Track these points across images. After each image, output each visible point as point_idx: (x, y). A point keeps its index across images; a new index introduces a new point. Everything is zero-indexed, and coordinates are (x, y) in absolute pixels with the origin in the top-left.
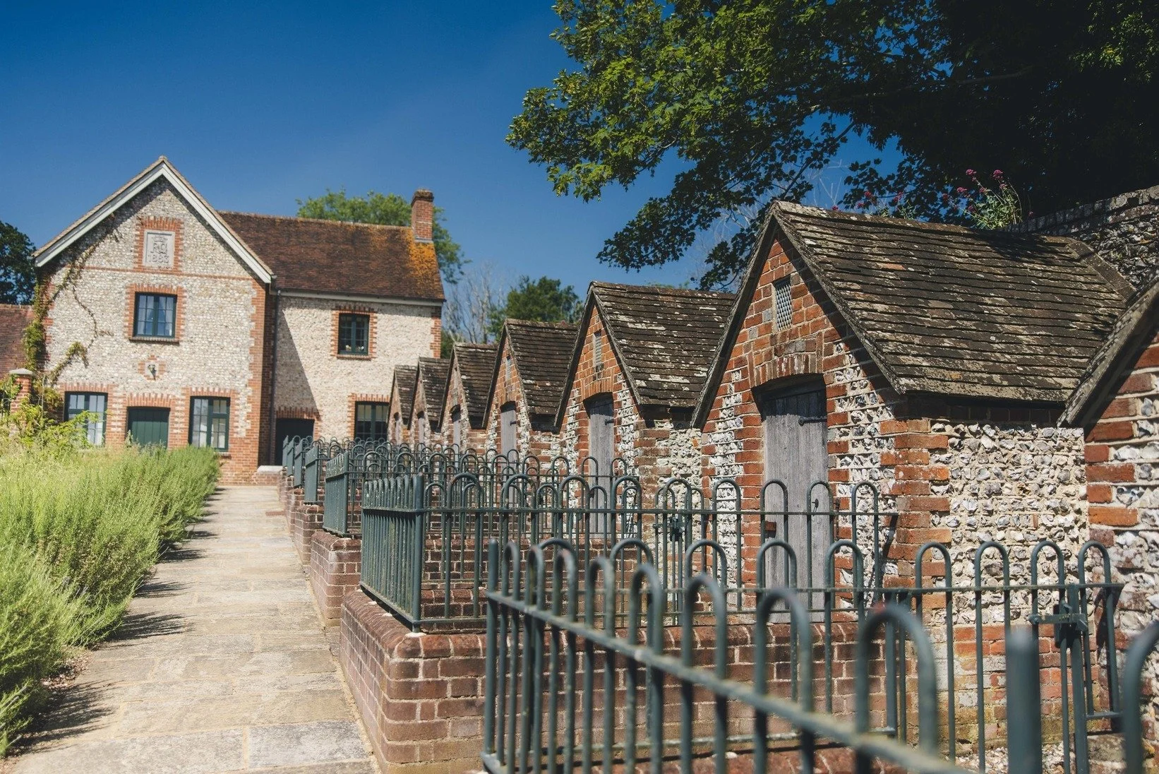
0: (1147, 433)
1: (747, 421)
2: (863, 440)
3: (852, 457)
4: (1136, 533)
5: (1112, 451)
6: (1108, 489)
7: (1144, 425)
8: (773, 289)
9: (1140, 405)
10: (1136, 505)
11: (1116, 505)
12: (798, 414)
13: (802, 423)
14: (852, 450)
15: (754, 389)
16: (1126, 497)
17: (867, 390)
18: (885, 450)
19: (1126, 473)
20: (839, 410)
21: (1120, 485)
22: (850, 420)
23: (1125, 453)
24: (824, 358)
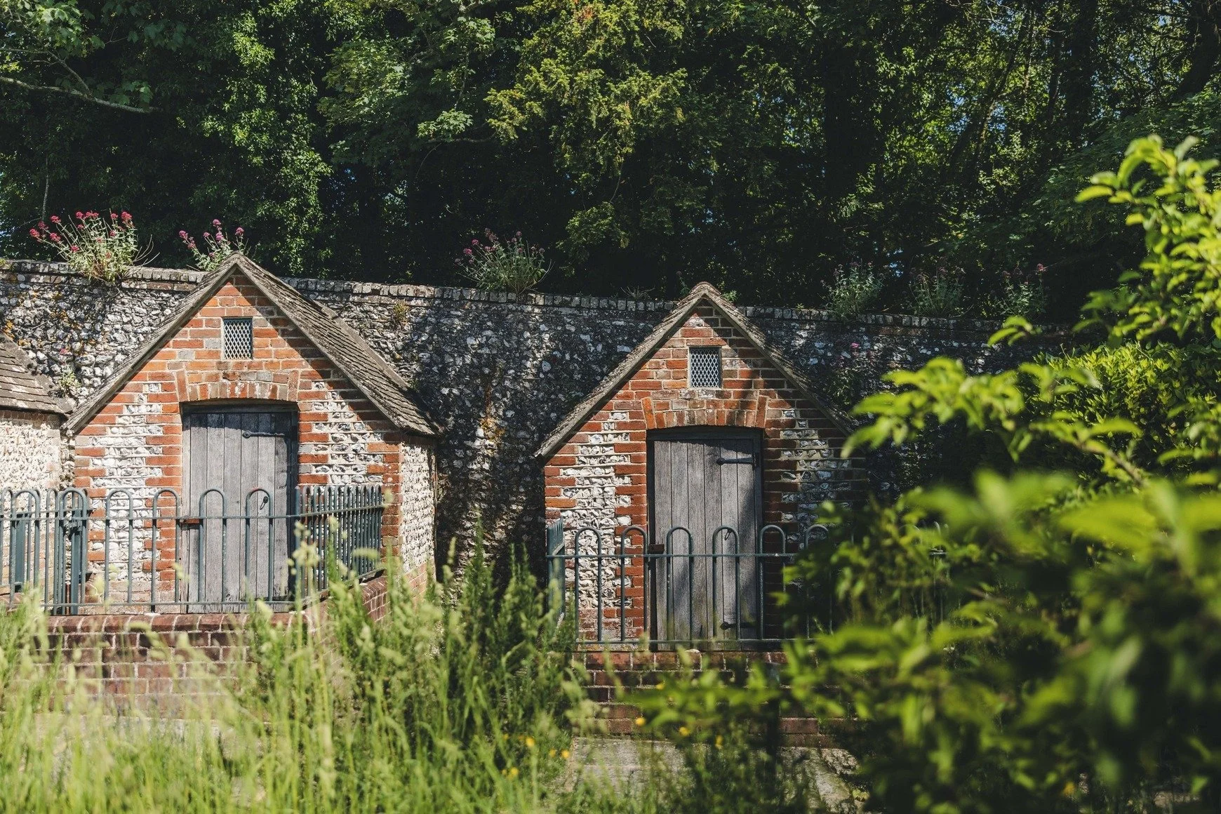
0: (584, 463)
1: (168, 430)
2: (346, 455)
3: (330, 466)
4: (573, 511)
5: (562, 471)
6: (558, 490)
7: (582, 459)
8: (222, 322)
9: (580, 449)
10: (575, 496)
11: (563, 497)
12: (241, 429)
13: (246, 436)
14: (330, 461)
15: (182, 404)
16: (569, 493)
17: (354, 419)
18: (372, 463)
19: (571, 481)
20: (315, 430)
21: (566, 487)
22: (330, 439)
23: (570, 472)
24: (298, 391)
